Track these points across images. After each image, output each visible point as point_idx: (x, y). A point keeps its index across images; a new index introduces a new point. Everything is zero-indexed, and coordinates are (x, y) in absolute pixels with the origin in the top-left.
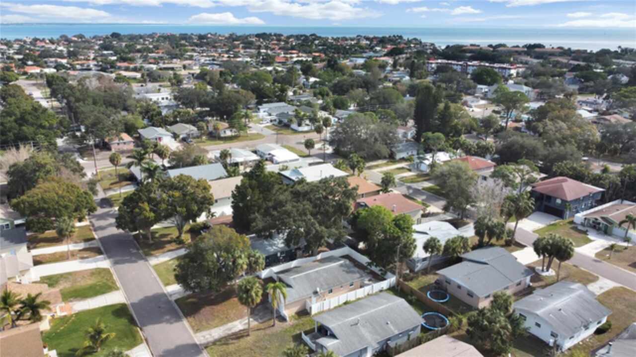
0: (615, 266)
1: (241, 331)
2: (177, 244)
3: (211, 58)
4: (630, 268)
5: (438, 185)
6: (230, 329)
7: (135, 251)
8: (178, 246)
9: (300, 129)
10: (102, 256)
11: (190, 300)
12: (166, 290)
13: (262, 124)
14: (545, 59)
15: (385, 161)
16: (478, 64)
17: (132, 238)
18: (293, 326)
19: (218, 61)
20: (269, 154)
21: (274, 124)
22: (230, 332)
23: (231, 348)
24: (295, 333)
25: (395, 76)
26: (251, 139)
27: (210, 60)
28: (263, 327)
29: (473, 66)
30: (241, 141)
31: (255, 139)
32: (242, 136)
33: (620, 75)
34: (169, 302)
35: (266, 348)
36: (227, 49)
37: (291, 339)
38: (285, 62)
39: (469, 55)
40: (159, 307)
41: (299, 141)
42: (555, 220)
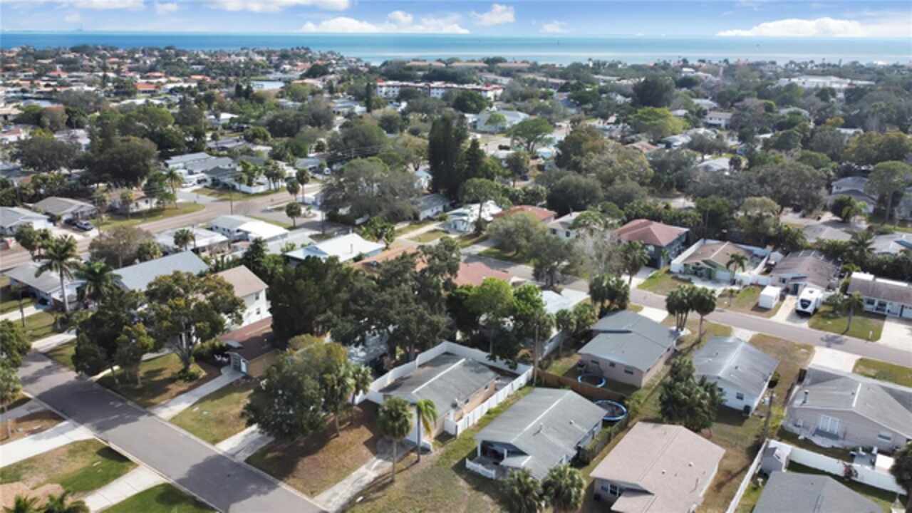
0: (740, 313)
1: (376, 479)
2: (186, 381)
3: (18, 89)
4: (753, 312)
5: (496, 247)
6: (359, 480)
7: (120, 404)
8: (191, 384)
9: (254, 190)
10: (65, 423)
11: (269, 455)
12: (220, 450)
13: (186, 187)
14: (513, 77)
15: (406, 224)
16: (444, 86)
17: (97, 386)
18: (442, 455)
19: (32, 92)
20: (238, 231)
21: (206, 187)
22: (363, 484)
23: (380, 503)
24: (453, 464)
25: (339, 105)
26: (186, 212)
27: (15, 92)
28: (404, 467)
29: (438, 88)
30: (172, 215)
31: (193, 211)
32: (169, 209)
33: (614, 94)
34: (238, 465)
35: (428, 492)
36: (35, 73)
37: (454, 473)
38: (154, 91)
39: (420, 73)
40: (229, 476)
41: (263, 208)
42: (652, 272)
